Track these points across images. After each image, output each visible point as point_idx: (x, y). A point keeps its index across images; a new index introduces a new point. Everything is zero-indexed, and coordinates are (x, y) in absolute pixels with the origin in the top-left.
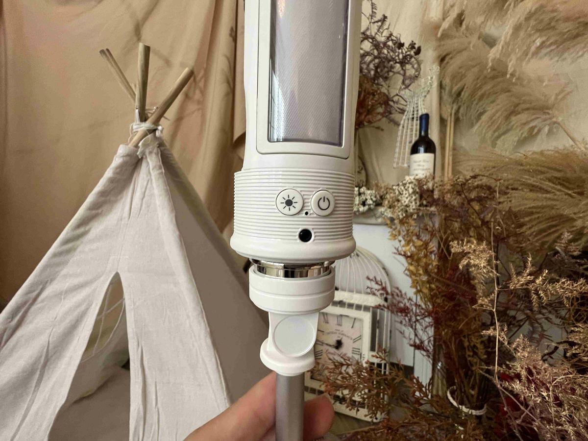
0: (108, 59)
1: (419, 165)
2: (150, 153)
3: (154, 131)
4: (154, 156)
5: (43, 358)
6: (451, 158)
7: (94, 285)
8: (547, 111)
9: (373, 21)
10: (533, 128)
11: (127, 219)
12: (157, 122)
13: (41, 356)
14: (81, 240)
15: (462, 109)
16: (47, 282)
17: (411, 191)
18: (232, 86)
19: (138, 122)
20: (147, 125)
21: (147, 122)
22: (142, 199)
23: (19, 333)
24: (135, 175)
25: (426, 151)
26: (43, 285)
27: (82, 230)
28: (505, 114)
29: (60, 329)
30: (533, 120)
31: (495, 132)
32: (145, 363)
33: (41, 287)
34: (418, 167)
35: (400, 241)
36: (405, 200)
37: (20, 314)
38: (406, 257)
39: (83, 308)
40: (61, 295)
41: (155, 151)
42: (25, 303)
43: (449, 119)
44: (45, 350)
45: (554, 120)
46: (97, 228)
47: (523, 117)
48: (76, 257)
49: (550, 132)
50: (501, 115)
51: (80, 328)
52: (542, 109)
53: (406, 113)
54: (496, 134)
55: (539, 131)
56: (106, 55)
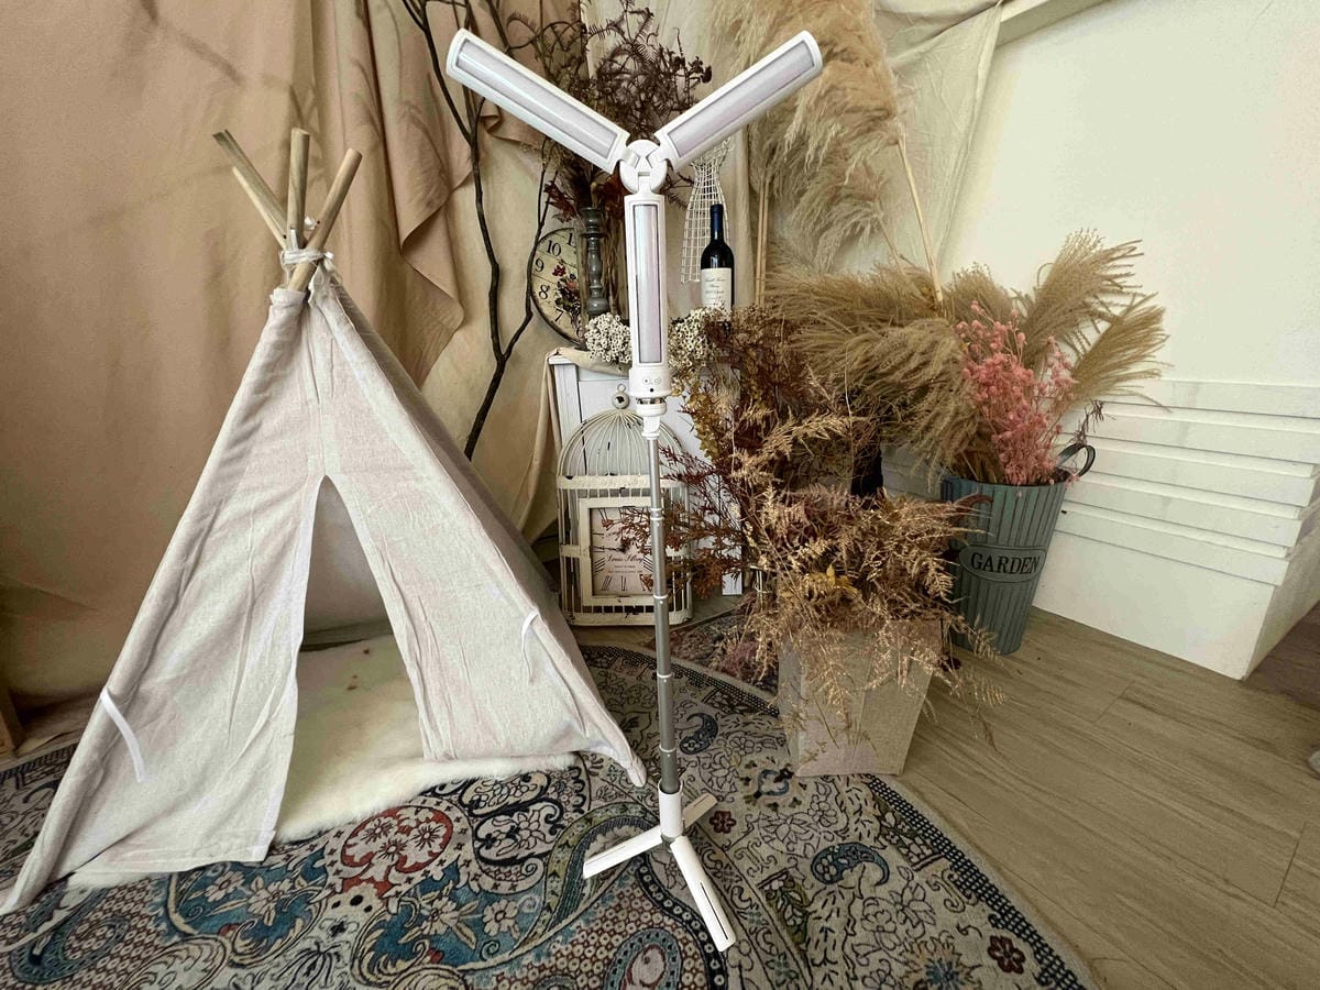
0: (230, 147)
1: (713, 286)
2: (325, 298)
3: (320, 261)
4: (331, 301)
5: (249, 599)
6: (764, 261)
7: (295, 498)
8: (868, 202)
9: (630, 9)
10: (855, 225)
11: (315, 403)
12: (321, 248)
13: (246, 597)
14: (253, 437)
15: (776, 180)
16: (221, 503)
17: (696, 332)
18: (379, 127)
19: (296, 249)
20: (308, 255)
21: (309, 247)
22: (332, 371)
23: (200, 574)
24: (304, 333)
25: (720, 265)
26: (215, 505)
27: (251, 424)
28: (827, 198)
29: (265, 558)
30: (854, 213)
31: (815, 224)
32: (399, 578)
33: (214, 510)
34: (710, 289)
35: (684, 397)
36: (690, 345)
37: (196, 548)
38: (692, 414)
39: (289, 528)
40: (246, 518)
41: (331, 294)
42: (198, 535)
43: (762, 193)
44: (250, 588)
45: (875, 216)
46: (271, 420)
47: (844, 207)
48: (252, 464)
49: (872, 231)
50: (822, 200)
51: (290, 556)
52: (865, 198)
53: (695, 186)
54: (818, 228)
55: (862, 229)
56: (226, 140)
